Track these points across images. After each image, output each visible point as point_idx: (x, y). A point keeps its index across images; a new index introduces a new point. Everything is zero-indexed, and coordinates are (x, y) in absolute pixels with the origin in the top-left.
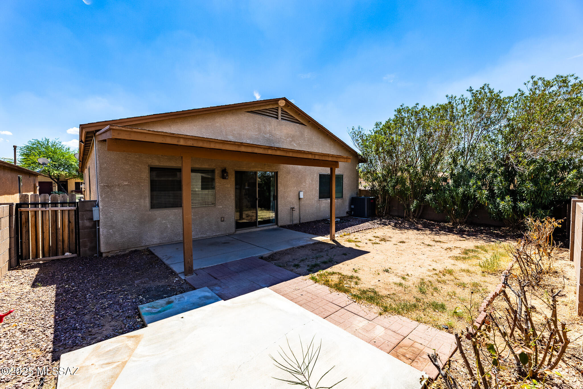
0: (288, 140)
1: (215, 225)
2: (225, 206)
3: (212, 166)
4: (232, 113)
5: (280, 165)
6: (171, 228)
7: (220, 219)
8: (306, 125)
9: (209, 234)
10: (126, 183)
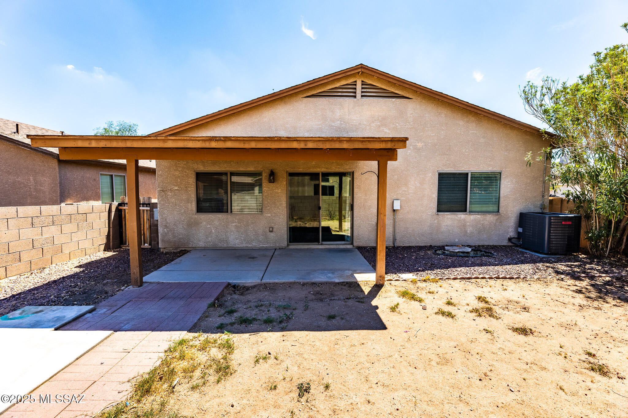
0: (373, 125)
1: (263, 235)
2: (274, 215)
3: (259, 169)
4: (285, 103)
5: (358, 162)
6: (215, 233)
7: (267, 230)
8: (410, 97)
9: (255, 244)
10: (177, 188)
